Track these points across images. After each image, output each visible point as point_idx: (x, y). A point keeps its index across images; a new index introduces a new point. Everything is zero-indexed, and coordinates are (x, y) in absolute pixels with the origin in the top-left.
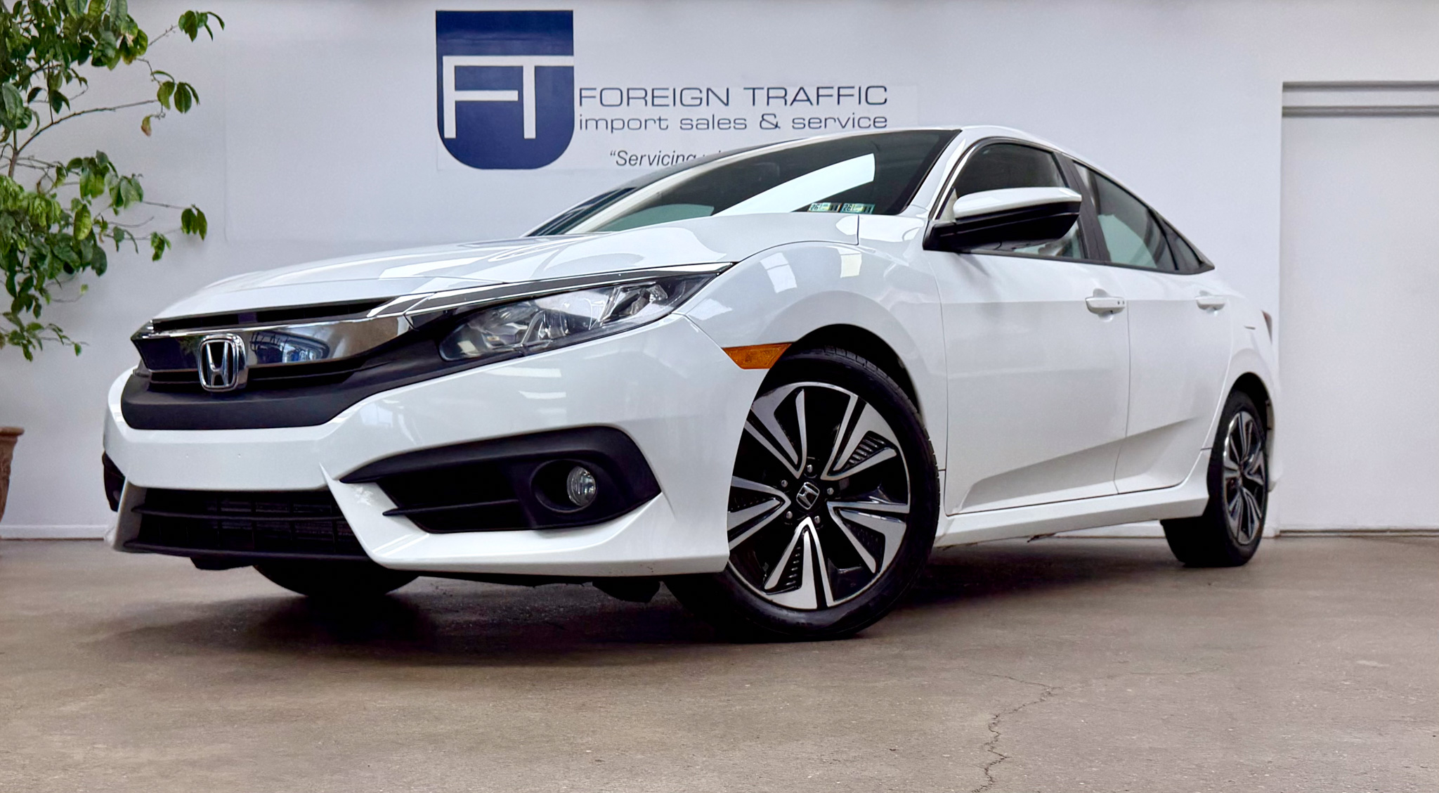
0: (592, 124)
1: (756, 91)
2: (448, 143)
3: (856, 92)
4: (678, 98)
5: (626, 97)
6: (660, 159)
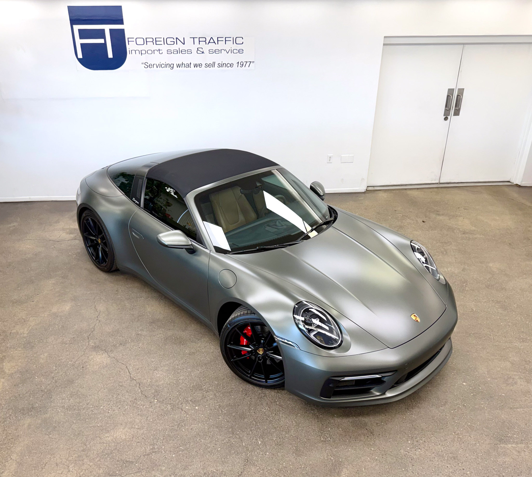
0: (133, 52)
1: (195, 39)
2: (79, 60)
3: (231, 39)
4: (165, 41)
5: (146, 41)
6: (161, 66)
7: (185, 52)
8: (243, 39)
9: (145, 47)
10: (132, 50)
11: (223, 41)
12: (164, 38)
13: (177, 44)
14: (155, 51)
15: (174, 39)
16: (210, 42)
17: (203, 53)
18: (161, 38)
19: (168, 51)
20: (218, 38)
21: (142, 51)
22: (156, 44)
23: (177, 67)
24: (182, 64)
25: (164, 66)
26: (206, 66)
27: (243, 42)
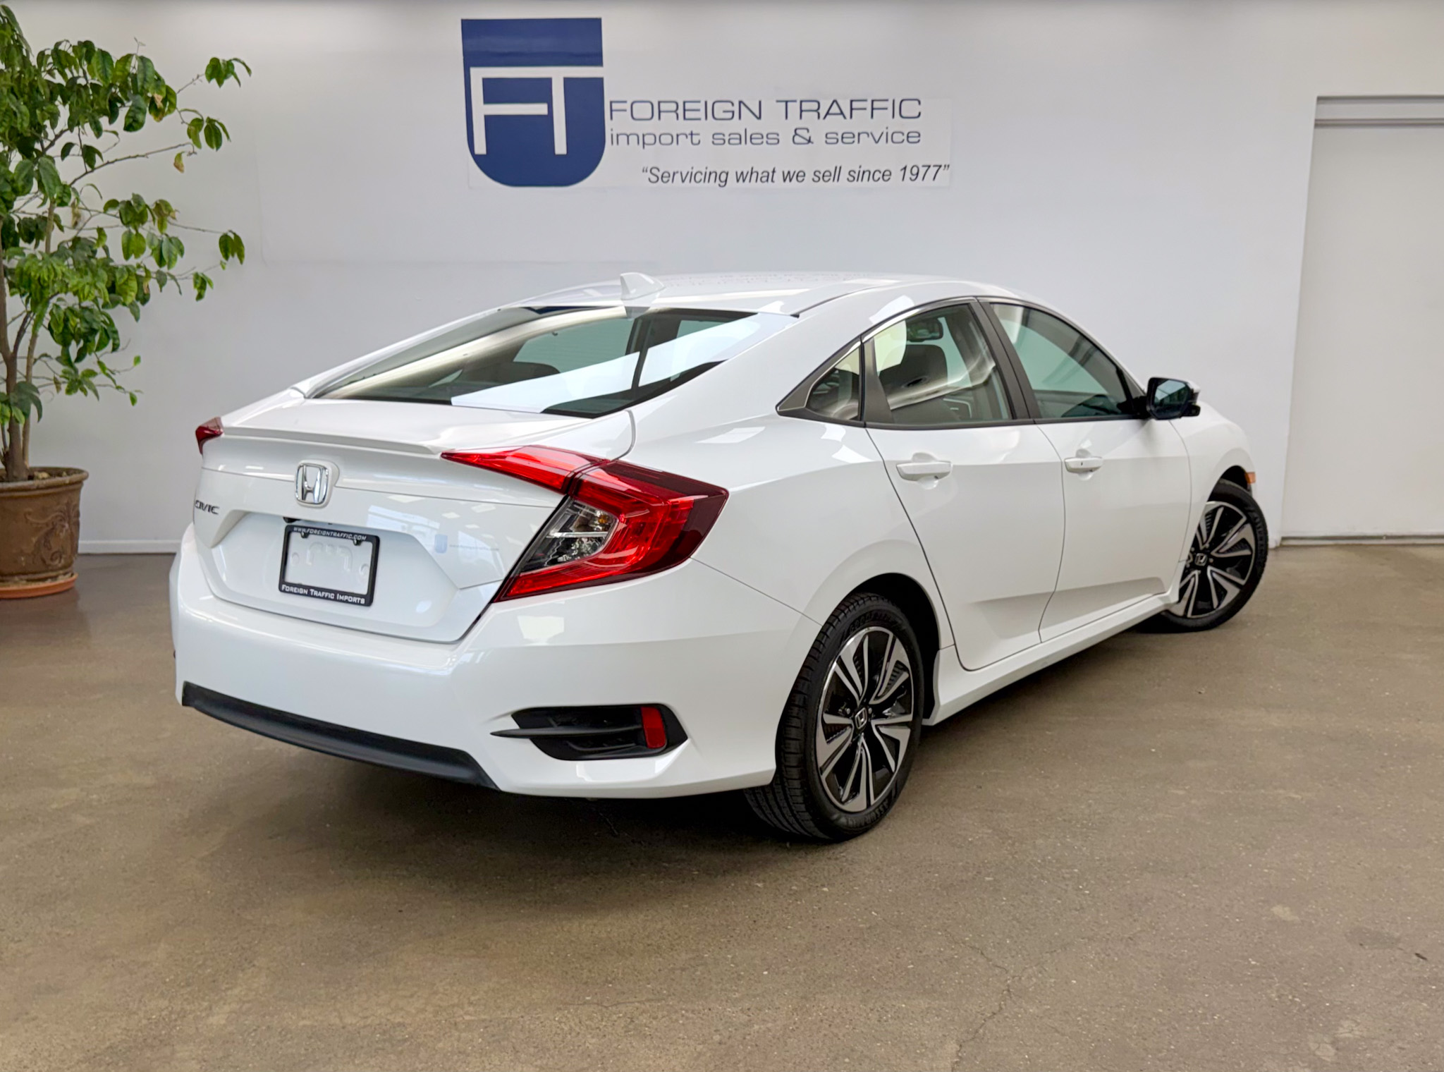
0: (623, 139)
1: (789, 104)
2: (478, 160)
3: (889, 105)
4: (709, 111)
5: (657, 111)
6: (693, 176)
7: (759, 141)
8: (919, 103)
9: (654, 126)
10: (619, 132)
11: (865, 109)
12: (706, 103)
13: (740, 117)
14: (680, 137)
15: (733, 104)
16: (831, 112)
17: (809, 141)
18: (699, 102)
19: (715, 136)
20: (854, 103)
21: (646, 137)
22: (685, 118)
23: (738, 181)
24: (752, 173)
25: (703, 177)
26: (816, 179)
27: (920, 114)
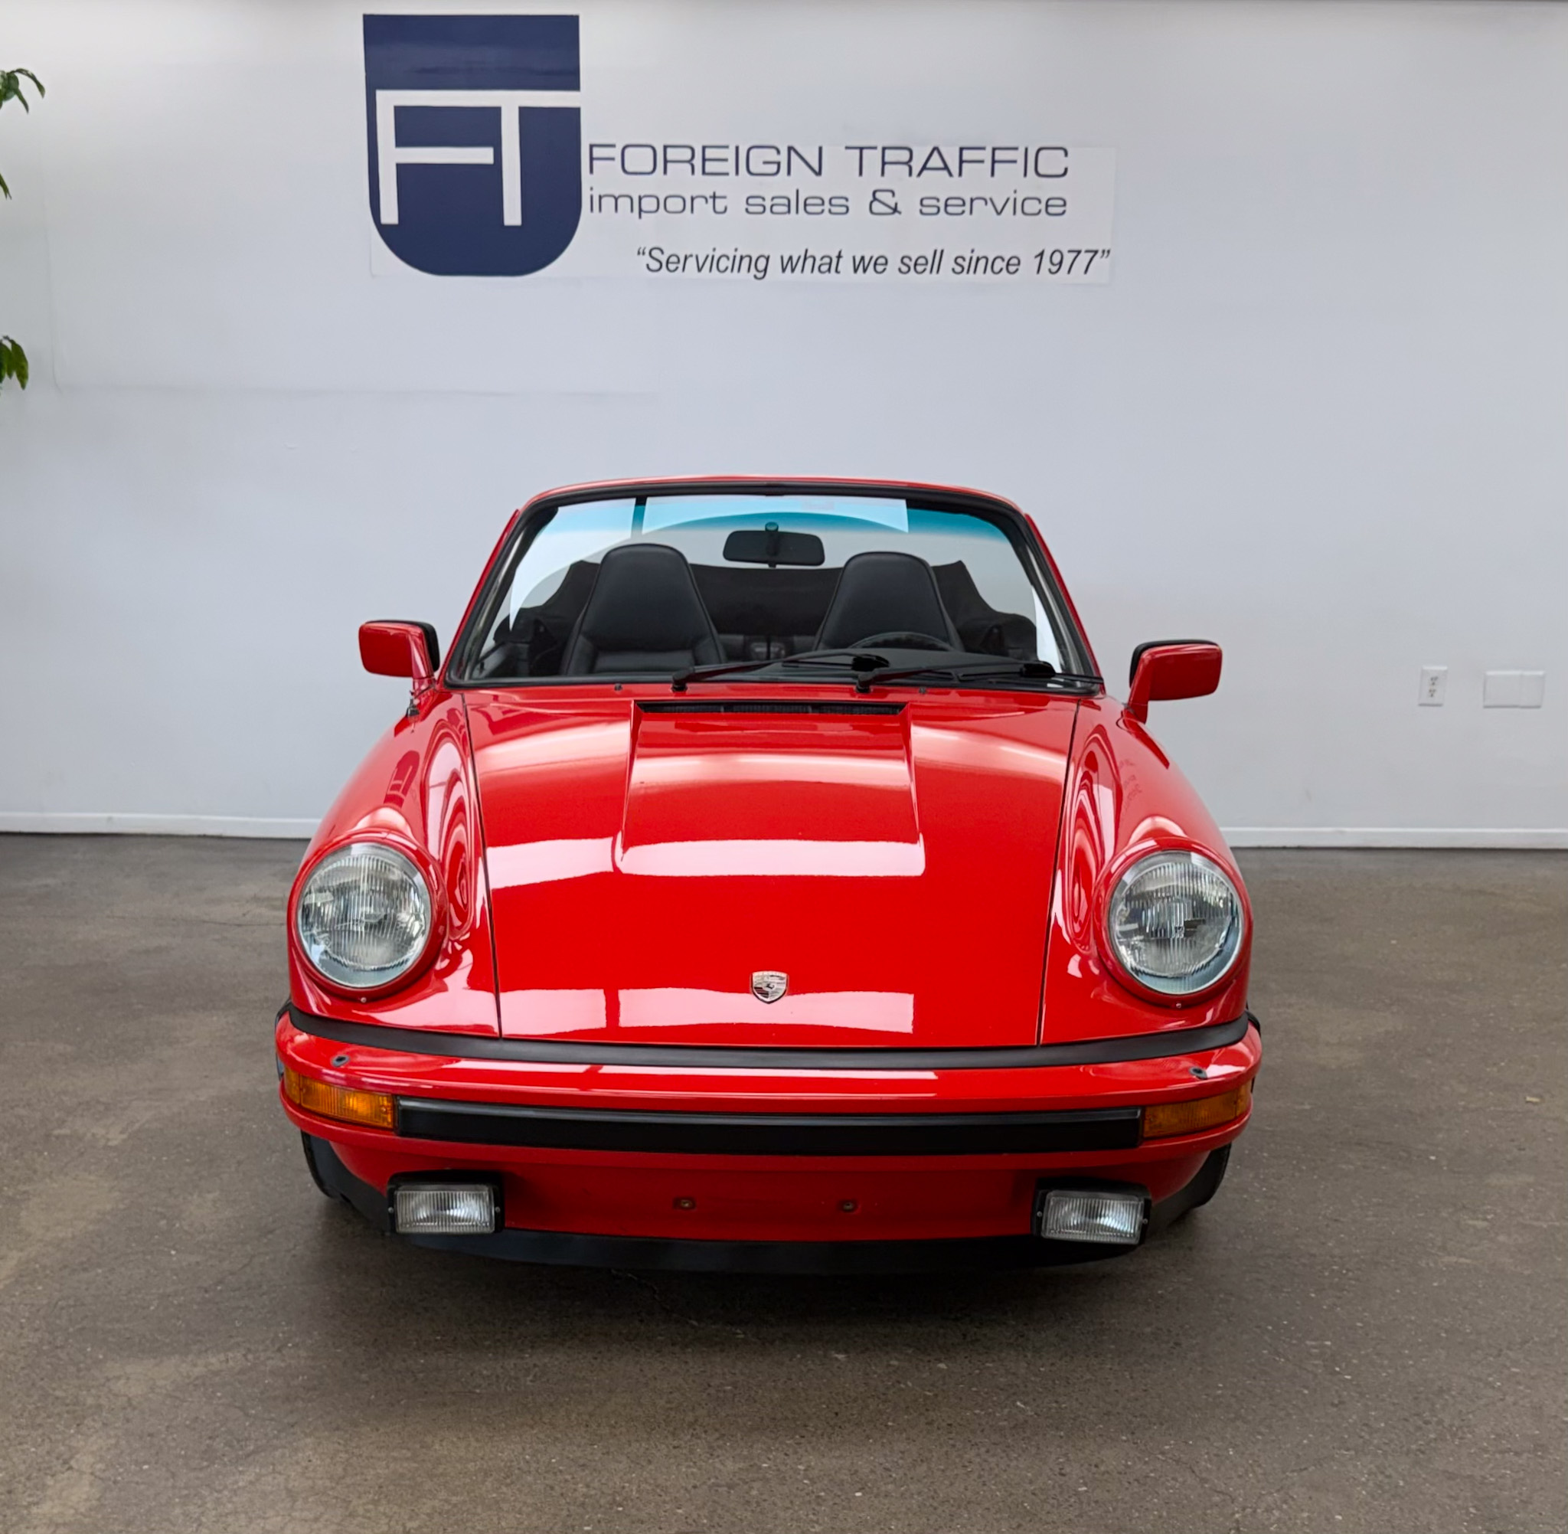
0: (608, 203)
1: (865, 152)
2: (384, 230)
3: (1019, 155)
5: (662, 160)
6: (714, 262)
7: (818, 209)
8: (1066, 154)
9: (658, 184)
10: (602, 194)
11: (982, 162)
12: (737, 148)
13: (789, 173)
14: (695, 201)
15: (778, 152)
16: (929, 165)
17: (895, 210)
18: (727, 147)
20: (965, 152)
22: (704, 172)
23: (784, 270)
24: (806, 258)
25: (729, 264)
26: (904, 269)
27: (1066, 170)
